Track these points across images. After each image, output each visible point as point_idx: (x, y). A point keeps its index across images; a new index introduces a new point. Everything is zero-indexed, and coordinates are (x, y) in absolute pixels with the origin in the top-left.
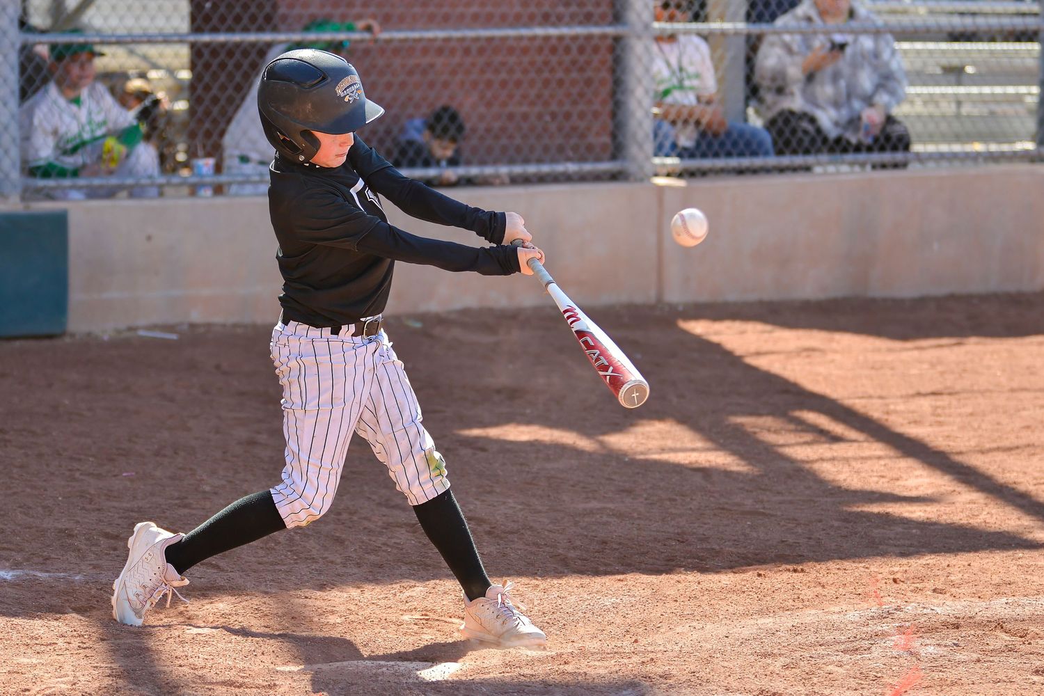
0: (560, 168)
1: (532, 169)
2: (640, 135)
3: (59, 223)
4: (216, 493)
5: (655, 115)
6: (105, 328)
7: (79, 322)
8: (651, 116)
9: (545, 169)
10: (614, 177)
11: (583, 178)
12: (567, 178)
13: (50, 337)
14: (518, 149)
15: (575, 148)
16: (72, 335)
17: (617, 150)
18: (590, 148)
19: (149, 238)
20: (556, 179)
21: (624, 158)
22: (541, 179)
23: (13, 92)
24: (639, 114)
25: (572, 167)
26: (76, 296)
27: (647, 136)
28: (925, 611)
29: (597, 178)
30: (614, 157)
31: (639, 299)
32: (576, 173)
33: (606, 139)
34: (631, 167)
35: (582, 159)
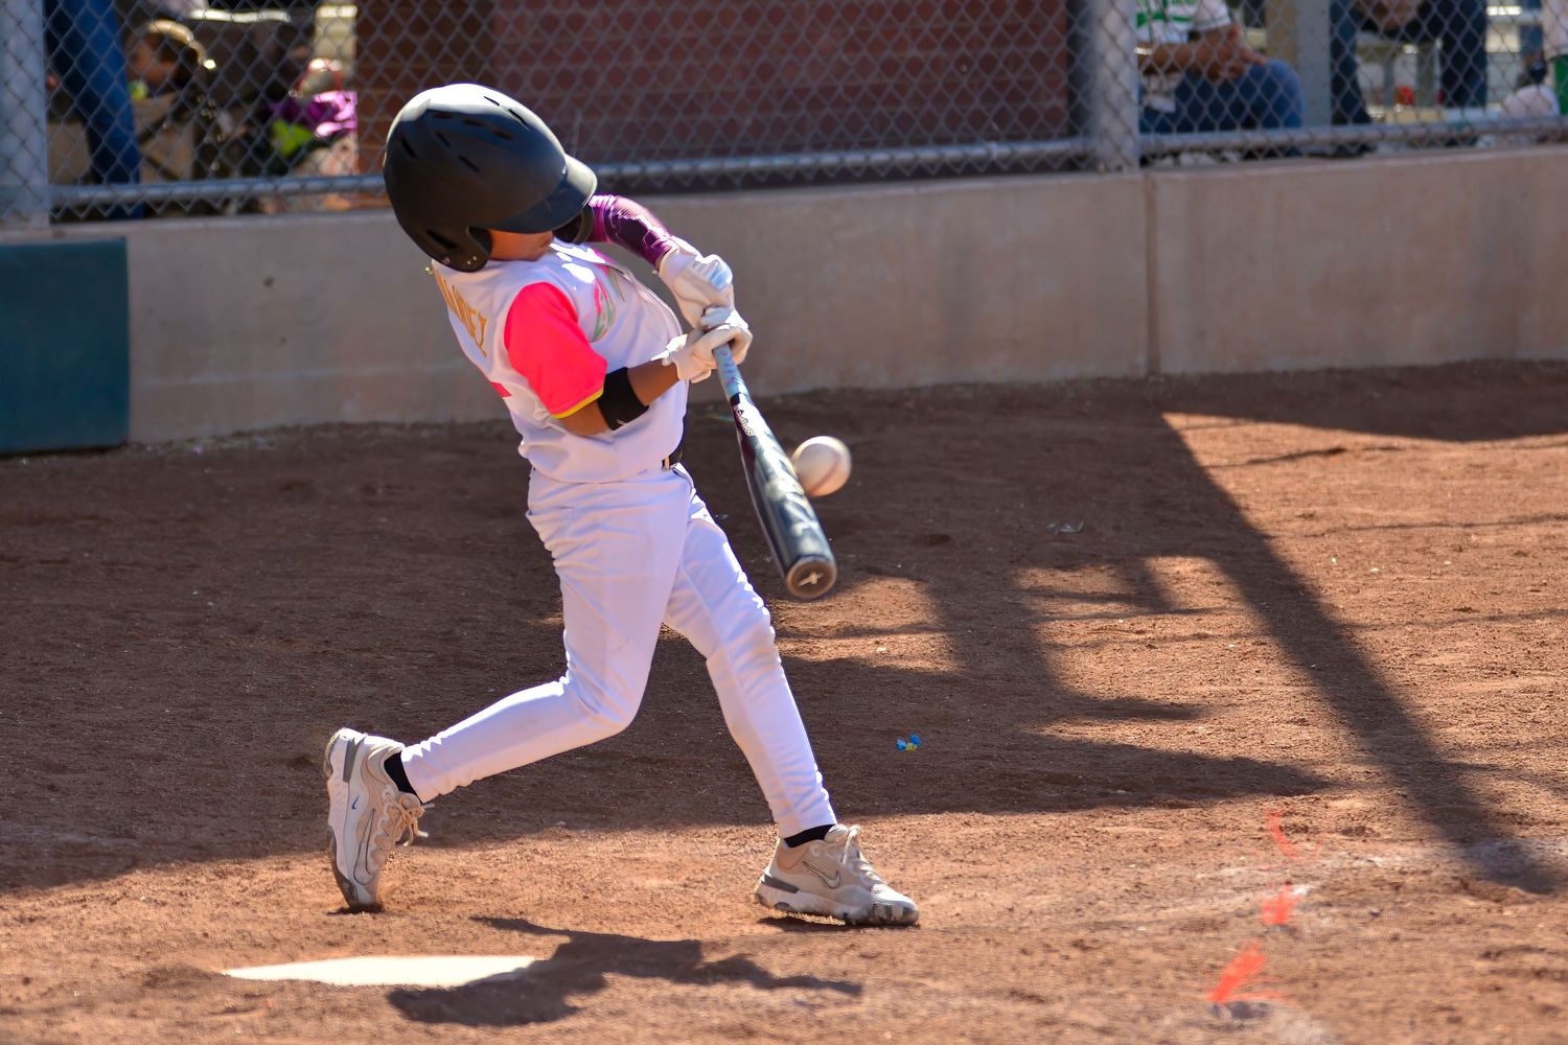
0: (977, 151)
1: (928, 154)
2: (1115, 92)
3: (113, 257)
4: (262, 696)
5: (1141, 58)
6: (201, 433)
7: (148, 426)
8: (1134, 61)
9: (952, 153)
10: (1073, 164)
11: (1017, 168)
12: (993, 169)
13: (102, 450)
14: (904, 121)
15: (1001, 118)
16: (142, 447)
17: (1076, 120)
18: (1029, 116)
19: (269, 283)
20: (970, 170)
21: (1087, 133)
22: (947, 171)
23: (33, 43)
24: (1113, 58)
25: (997, 150)
26: (144, 380)
27: (1127, 94)
28: (1356, 864)
29: (1042, 167)
30: (1071, 133)
31: (1118, 369)
32: (1005, 160)
33: (1058, 102)
34: (1102, 148)
35: (1015, 137)
